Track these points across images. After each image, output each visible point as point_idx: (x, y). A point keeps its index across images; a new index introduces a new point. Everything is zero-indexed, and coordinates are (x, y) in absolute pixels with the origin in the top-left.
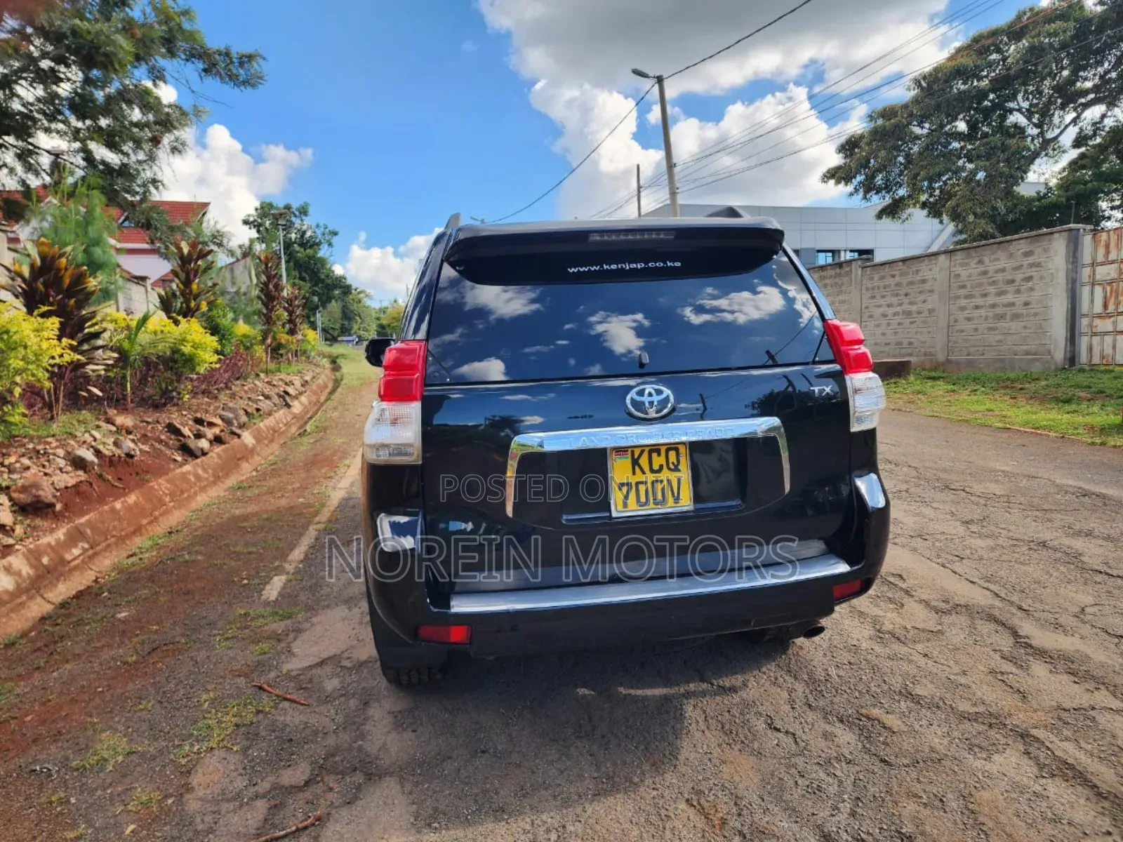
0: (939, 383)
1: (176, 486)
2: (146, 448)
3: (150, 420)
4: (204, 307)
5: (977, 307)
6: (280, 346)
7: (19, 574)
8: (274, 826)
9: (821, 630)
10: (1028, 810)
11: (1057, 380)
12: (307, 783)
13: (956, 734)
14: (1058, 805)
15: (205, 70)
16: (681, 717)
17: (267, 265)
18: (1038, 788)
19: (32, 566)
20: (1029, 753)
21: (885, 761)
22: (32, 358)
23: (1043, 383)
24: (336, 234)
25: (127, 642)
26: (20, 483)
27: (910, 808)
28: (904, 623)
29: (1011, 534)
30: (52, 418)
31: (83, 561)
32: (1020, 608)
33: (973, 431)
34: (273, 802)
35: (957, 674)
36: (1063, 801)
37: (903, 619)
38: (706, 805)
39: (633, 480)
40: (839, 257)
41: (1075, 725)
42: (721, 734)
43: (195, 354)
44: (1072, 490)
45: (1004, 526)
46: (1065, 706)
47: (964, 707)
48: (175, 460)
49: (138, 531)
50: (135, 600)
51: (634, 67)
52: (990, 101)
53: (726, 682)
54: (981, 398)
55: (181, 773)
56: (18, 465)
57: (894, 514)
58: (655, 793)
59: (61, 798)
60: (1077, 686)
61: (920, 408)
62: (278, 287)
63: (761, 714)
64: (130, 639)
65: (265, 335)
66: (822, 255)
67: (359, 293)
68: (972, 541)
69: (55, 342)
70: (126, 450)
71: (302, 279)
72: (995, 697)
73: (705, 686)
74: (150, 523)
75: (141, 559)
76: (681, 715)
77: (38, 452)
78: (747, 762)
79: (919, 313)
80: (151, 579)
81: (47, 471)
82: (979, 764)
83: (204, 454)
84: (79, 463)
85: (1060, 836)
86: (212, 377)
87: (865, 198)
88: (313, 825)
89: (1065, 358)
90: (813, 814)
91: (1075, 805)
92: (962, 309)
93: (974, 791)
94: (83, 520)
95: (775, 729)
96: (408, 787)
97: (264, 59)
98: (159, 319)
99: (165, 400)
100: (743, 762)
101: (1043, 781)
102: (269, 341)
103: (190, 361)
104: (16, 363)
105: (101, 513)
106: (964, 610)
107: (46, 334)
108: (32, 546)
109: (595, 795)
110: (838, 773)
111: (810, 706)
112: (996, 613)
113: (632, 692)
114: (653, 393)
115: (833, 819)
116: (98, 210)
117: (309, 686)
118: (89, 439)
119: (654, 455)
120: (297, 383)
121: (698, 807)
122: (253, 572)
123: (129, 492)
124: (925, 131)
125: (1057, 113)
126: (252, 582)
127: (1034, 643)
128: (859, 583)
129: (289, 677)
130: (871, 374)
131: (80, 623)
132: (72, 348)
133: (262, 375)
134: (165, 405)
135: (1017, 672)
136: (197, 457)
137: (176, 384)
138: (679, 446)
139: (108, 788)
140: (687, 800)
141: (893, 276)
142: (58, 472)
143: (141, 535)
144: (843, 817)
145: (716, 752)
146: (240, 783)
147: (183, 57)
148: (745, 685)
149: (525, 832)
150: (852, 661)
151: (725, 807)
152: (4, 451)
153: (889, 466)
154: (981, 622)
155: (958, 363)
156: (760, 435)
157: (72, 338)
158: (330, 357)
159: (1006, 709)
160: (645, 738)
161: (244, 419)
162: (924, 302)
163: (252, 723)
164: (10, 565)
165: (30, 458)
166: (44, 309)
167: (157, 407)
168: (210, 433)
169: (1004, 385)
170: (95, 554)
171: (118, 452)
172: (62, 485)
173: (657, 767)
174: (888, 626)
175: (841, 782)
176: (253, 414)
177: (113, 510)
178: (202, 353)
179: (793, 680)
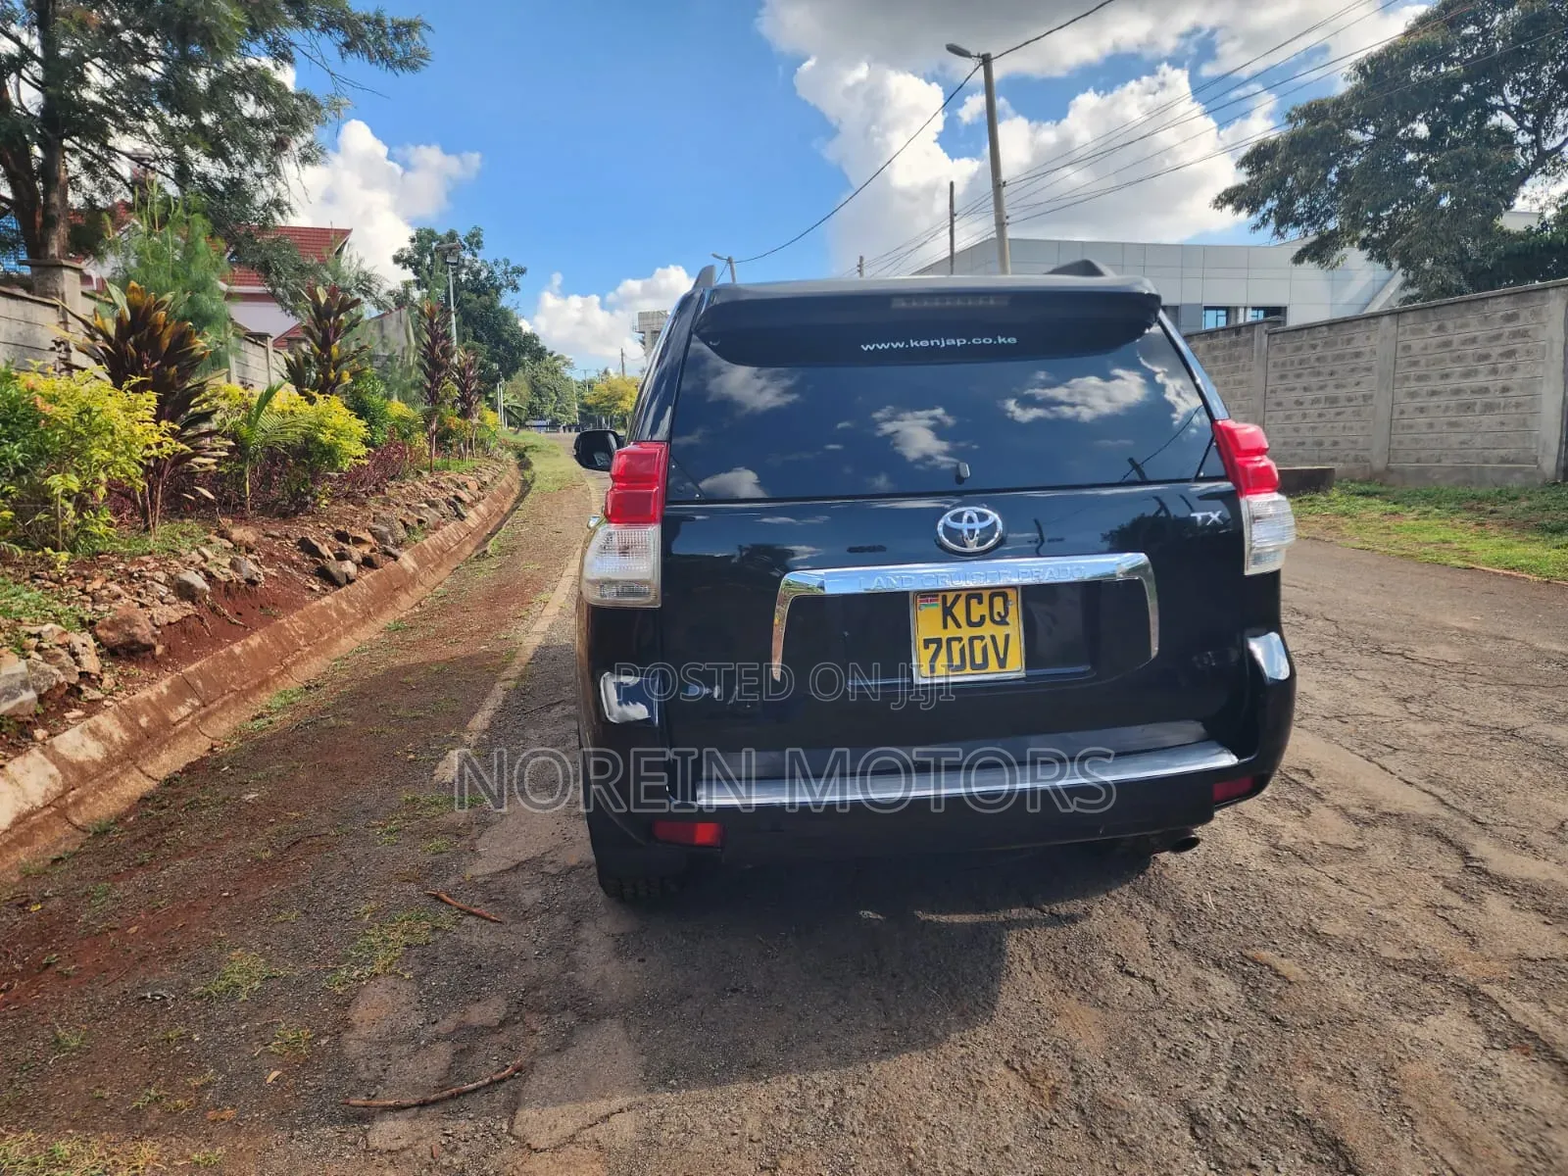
0: (1373, 501)
1: (312, 624)
2: (272, 572)
3: (277, 534)
4: (347, 379)
5: (1433, 393)
6: (449, 433)
7: (109, 739)
8: (461, 1077)
9: (1195, 842)
10: (1471, 1090)
11: (1546, 499)
12: (502, 1024)
13: (1376, 987)
14: (1513, 1087)
15: (348, 45)
16: (998, 952)
17: (431, 321)
18: (1487, 1063)
19: (127, 729)
20: (1476, 1016)
21: (1278, 1020)
22: (121, 447)
23: (1525, 504)
24: (521, 271)
25: (259, 832)
26: (108, 616)
27: (1309, 1082)
28: (1309, 836)
29: (1466, 717)
30: (147, 529)
31: (193, 723)
32: (1474, 820)
33: (1420, 570)
34: (459, 1046)
35: (1380, 908)
36: (1520, 1081)
37: (1309, 830)
38: (1031, 1068)
39: (944, 635)
40: (1237, 318)
41: (1543, 981)
42: (1053, 978)
43: (336, 444)
44: (1557, 657)
45: (1458, 706)
46: (1530, 955)
47: (1389, 951)
48: (311, 589)
49: (264, 683)
50: (268, 777)
51: (951, 42)
52: (1463, 95)
53: (1063, 909)
54: (1434, 522)
55: (337, 1005)
56: (105, 592)
57: (1301, 685)
58: (963, 1051)
59: (181, 1035)
60: (1548, 928)
61: (1343, 537)
62: (447, 352)
63: (1108, 953)
64: (262, 828)
65: (428, 417)
66: (1211, 314)
67: (556, 359)
68: (1412, 726)
69: (152, 426)
70: (246, 575)
71: (477, 338)
72: (1433, 939)
73: (1032, 913)
74: (279, 675)
75: (270, 722)
76: (1000, 950)
77: (131, 575)
78: (1089, 1015)
79: (1350, 400)
80: (287, 750)
81: (144, 601)
82: (1405, 1028)
83: (350, 581)
84: (185, 591)
85: (1513, 1126)
86: (359, 474)
87: (1277, 232)
88: (513, 1076)
89: (1557, 470)
90: (1177, 1086)
91: (1537, 1088)
92: (1413, 395)
93: (1397, 1064)
94: (192, 668)
95: (1128, 973)
96: (635, 1032)
97: (429, 28)
98: (287, 396)
99: (294, 507)
100: (1083, 1014)
101: (1492, 1054)
102: (434, 427)
103: (330, 453)
104: (100, 454)
105: (215, 659)
106: (1394, 820)
107: (140, 415)
108: (125, 702)
109: (884, 1051)
110: (1212, 1034)
111: (1176, 944)
112: (1440, 825)
113: (934, 917)
114: (976, 518)
115: (1204, 1093)
116: (202, 242)
117: (502, 897)
118: (198, 559)
119: (974, 602)
120: (473, 486)
121: (1021, 1071)
122: (421, 744)
123: (251, 633)
124: (1368, 137)
125: (1560, 112)
126: (419, 757)
127: (1492, 868)
128: (1249, 781)
129: (474, 884)
130: (1276, 497)
131: (194, 805)
132: (174, 434)
133: (426, 474)
134: (296, 513)
135: (1465, 907)
136: (340, 586)
137: (310, 485)
138: (1008, 591)
139: (242, 1022)
140: (1007, 1062)
141: (1314, 347)
142: (157, 602)
143: (268, 689)
144: (1216, 1092)
145: (1047, 1001)
146: (416, 1021)
147: (318, 25)
148: (1087, 914)
149: (790, 1095)
150: (1236, 885)
151: (1059, 1072)
152: (86, 572)
153: (1295, 619)
154: (1417, 838)
155: (1402, 473)
156: (1120, 577)
157: (174, 422)
158: (516, 448)
159: (1447, 957)
160: (950, 979)
161: (402, 534)
162: (1358, 384)
163: (428, 944)
164: (98, 726)
165: (121, 583)
166: (136, 380)
167: (285, 516)
168: (357, 552)
169: (1467, 505)
170: (209, 714)
171: (235, 576)
172: (164, 620)
173: (967, 1020)
174: (1287, 840)
175: (1215, 1047)
176: (414, 528)
177: (231, 656)
178: (345, 443)
179: (1153, 908)
